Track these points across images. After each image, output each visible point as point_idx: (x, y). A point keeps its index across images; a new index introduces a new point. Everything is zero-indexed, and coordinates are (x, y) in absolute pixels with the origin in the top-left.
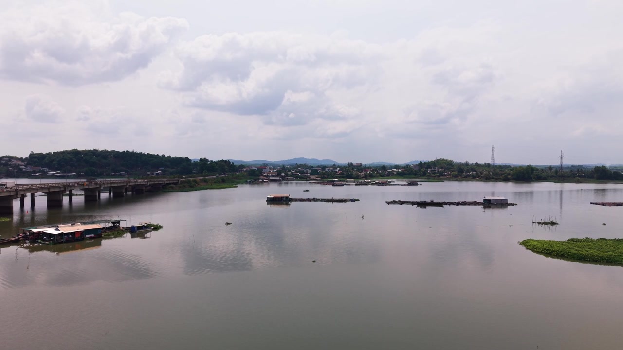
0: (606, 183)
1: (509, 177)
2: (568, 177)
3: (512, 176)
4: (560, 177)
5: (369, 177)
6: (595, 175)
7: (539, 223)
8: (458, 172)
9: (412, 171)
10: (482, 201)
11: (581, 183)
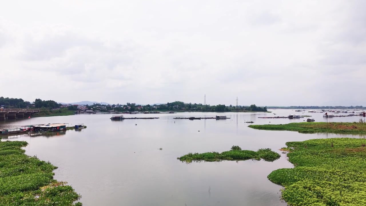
0: (256, 112)
1: (214, 110)
2: (240, 110)
3: (216, 109)
4: (236, 110)
5: (143, 111)
6: (251, 109)
7: (247, 122)
8: (189, 107)
9: (165, 107)
10: (215, 117)
11: (246, 112)
